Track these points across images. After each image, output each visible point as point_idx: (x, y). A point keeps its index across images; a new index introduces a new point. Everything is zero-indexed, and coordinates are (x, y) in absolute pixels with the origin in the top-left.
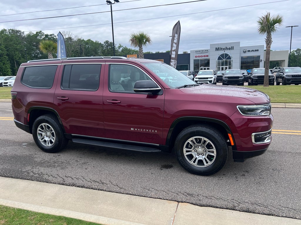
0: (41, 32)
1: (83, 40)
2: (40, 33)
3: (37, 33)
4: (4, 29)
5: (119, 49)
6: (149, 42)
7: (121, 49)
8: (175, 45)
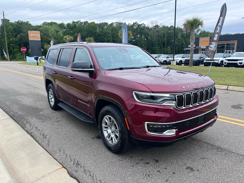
0: (136, 22)
1: (167, 27)
2: (136, 24)
3: (134, 23)
4: (112, 23)
5: (197, 32)
6: (201, 26)
7: (199, 32)
8: (219, 28)
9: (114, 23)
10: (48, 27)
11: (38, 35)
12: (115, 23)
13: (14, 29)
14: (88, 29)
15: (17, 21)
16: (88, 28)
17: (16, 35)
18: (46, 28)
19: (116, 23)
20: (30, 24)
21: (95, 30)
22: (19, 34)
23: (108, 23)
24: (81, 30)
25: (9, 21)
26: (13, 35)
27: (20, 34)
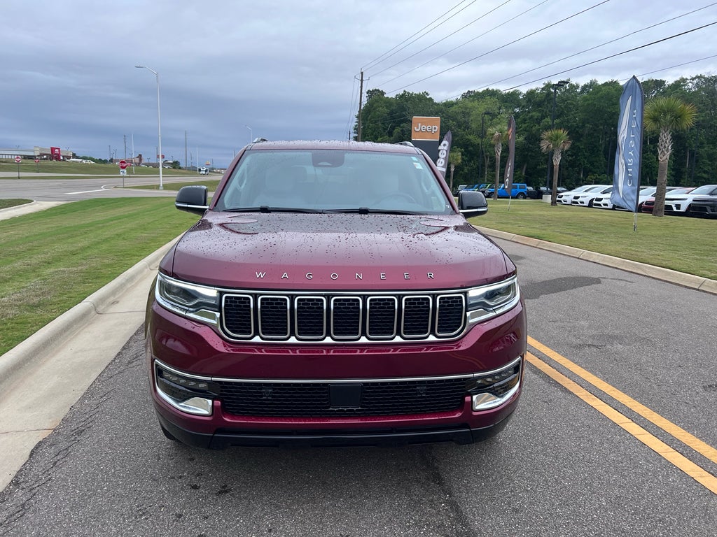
4: (682, 78)
9: (689, 78)
10: (470, 105)
11: (434, 127)
12: (693, 79)
13: (391, 113)
14: (588, 104)
15: (401, 93)
16: (590, 102)
17: (393, 128)
18: (466, 108)
19: (695, 78)
20: (431, 99)
21: (613, 104)
22: (399, 126)
23: (664, 82)
24: (565, 107)
25: (383, 93)
26: (385, 129)
27: (402, 125)
